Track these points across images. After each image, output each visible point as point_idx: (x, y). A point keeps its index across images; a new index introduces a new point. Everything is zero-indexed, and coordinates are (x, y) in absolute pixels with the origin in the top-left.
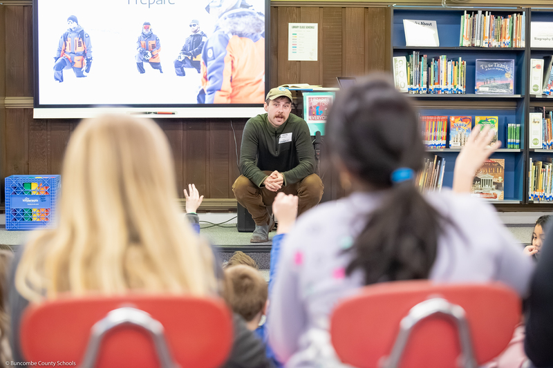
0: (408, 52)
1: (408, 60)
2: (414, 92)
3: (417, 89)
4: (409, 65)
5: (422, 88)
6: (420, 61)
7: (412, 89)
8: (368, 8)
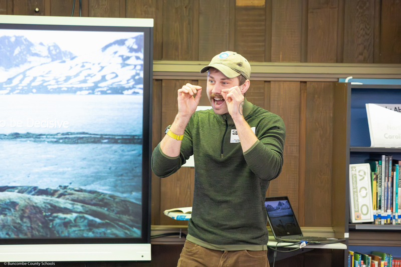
0: (373, 157)
1: (373, 169)
2: (383, 221)
3: (389, 216)
4: (375, 176)
5: (396, 215)
6: (393, 170)
7: (380, 217)
8: (305, 82)
